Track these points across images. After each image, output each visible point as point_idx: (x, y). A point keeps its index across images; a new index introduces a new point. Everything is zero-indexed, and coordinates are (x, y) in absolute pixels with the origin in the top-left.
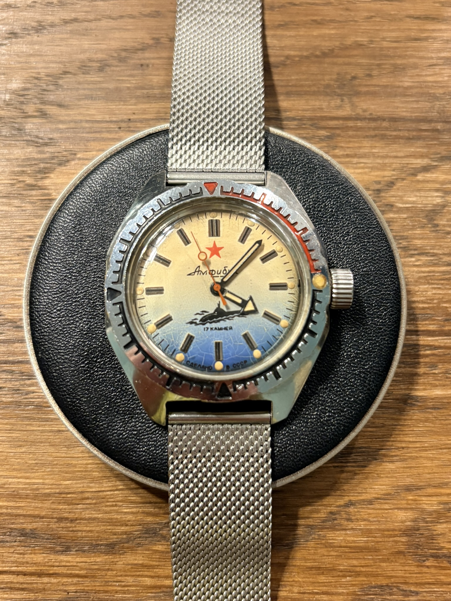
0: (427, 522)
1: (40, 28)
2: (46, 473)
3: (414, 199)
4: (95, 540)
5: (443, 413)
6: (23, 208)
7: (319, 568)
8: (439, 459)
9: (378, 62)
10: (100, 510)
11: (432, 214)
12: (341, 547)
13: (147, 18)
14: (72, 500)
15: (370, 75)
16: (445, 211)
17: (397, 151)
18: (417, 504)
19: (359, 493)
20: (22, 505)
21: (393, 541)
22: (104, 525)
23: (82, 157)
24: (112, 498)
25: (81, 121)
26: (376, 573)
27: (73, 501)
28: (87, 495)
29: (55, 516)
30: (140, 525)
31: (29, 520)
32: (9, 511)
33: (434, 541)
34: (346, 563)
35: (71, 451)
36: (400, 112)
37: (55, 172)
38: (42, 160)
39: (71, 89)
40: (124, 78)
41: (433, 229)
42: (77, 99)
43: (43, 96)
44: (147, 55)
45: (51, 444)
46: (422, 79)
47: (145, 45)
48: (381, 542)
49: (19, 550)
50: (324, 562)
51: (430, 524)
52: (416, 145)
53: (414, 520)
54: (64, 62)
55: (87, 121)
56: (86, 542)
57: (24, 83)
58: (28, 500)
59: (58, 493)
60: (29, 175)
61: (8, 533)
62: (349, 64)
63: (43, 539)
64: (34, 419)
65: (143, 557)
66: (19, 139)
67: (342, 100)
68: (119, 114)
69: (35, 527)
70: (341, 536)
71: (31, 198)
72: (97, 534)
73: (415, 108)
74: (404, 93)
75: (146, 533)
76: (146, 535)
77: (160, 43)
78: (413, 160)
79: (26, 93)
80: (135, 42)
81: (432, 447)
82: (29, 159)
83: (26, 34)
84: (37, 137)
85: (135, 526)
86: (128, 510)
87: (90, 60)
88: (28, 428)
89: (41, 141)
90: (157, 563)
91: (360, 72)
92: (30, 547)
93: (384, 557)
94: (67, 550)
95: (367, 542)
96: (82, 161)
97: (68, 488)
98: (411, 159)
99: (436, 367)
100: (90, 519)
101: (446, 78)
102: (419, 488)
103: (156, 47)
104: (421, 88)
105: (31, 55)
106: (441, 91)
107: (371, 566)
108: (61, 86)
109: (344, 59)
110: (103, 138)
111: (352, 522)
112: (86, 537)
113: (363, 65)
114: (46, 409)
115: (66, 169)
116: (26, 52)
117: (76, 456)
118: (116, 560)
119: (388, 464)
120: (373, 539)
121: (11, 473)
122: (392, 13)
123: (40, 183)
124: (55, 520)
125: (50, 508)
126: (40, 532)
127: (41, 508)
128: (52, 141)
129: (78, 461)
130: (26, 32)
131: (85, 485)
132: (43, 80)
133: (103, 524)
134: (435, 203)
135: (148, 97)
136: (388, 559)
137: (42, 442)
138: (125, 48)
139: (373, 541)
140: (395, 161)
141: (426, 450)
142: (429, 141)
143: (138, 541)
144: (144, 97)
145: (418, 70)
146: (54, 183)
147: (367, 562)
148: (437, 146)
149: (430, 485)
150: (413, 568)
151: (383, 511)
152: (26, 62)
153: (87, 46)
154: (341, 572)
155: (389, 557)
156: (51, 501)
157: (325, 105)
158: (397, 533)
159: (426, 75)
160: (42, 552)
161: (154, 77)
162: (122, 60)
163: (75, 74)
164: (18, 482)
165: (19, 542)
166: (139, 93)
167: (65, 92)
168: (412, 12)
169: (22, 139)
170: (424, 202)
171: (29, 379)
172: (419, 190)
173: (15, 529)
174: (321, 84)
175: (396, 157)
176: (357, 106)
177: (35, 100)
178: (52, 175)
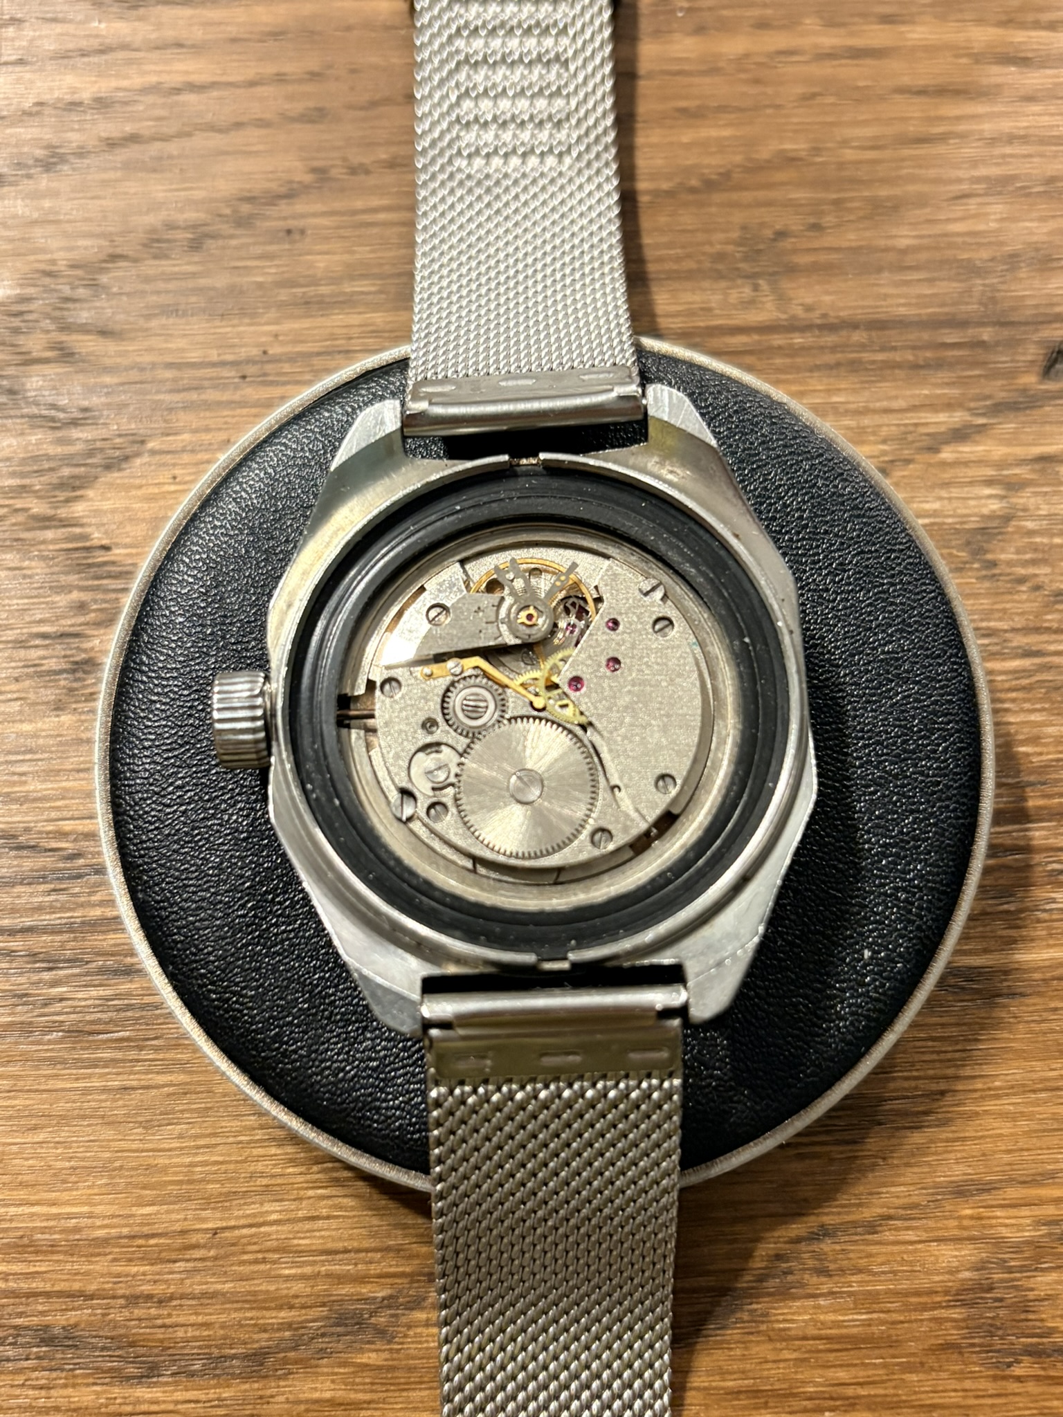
0: (1010, 1270)
1: (52, 160)
2: (96, 1191)
3: (936, 505)
4: (216, 1346)
5: (1034, 1005)
6: (25, 572)
7: (754, 1393)
8: (1030, 1117)
9: (834, 196)
10: (226, 1272)
11: (979, 537)
12: (805, 1338)
13: (298, 126)
14: (160, 1252)
15: (816, 227)
16: (1010, 529)
17: (889, 398)
18: (984, 1227)
19: (843, 1206)
20: (43, 1269)
21: (930, 1320)
22: (236, 1310)
23: (157, 447)
24: (255, 1244)
25: (154, 366)
26: (895, 1399)
27: (163, 1255)
28: (195, 1238)
29: (120, 1292)
30: (323, 1305)
31: (58, 1303)
32: (12, 1285)
33: (1031, 1316)
34: (822, 1376)
35: (153, 1134)
36: (891, 306)
37: (97, 486)
38: (67, 460)
39: (128, 294)
40: (249, 263)
41: (984, 573)
42: (142, 316)
43: (66, 313)
44: (300, 207)
45: (106, 1120)
46: (937, 229)
47: (295, 186)
48: (902, 1322)
49: (37, 1379)
50: (768, 1378)
51: (1018, 1275)
52: (933, 380)
53: (980, 1267)
54: (111, 234)
55: (170, 366)
56: (195, 1351)
57: (21, 285)
58: (55, 1257)
59: (125, 1237)
60: (37, 495)
61: (11, 1340)
62: (769, 204)
63: (95, 1348)
64: (64, 1062)
65: (333, 1381)
66: (12, 413)
67: (756, 288)
68: (241, 346)
69: (72, 1321)
70: (805, 1313)
71: (42, 547)
72: (222, 1332)
73: (926, 296)
74: (901, 262)
75: (338, 1325)
76: (339, 1329)
77: (330, 179)
78: (928, 415)
79: (23, 307)
80: (271, 180)
81: (1012, 1087)
82: (36, 459)
83: (22, 176)
84: (53, 406)
85: (310, 1307)
86: (293, 1271)
87: (171, 226)
88: (52, 1084)
89: (61, 415)
90: (367, 1397)
91: (794, 222)
92: (62, 1370)
93: (912, 1360)
94: (150, 1373)
95: (869, 1323)
96: (157, 458)
97: (148, 1224)
98: (923, 415)
99: (1011, 896)
100: (204, 1295)
101: (993, 225)
102: (987, 1188)
103: (319, 188)
104: (937, 248)
105: (34, 223)
106: (985, 254)
107: (883, 1382)
108: (105, 288)
109: (756, 193)
110: (205, 402)
111: (831, 1276)
112: (195, 1339)
113: (801, 205)
114: (91, 1038)
115: (121, 478)
116: (23, 217)
117: (166, 1146)
118: (268, 1392)
119: (908, 1133)
120: (882, 1315)
121: (15, 1193)
122: (861, 84)
123: (63, 512)
124: (122, 1301)
125: (110, 1274)
126: (87, 1334)
127: (87, 1273)
128: (87, 415)
129: (170, 1157)
130: (23, 172)
131: (190, 1214)
132: (63, 276)
133: (235, 1305)
134: (985, 511)
135: (307, 303)
136: (922, 1364)
137: (84, 1117)
138: (248, 195)
139: (883, 1322)
140: (886, 419)
141: (998, 1097)
142: (963, 370)
143: (320, 1343)
144: (295, 304)
145: (928, 210)
146: (95, 511)
147: (871, 1372)
148: (982, 380)
149: (1013, 1180)
150: (983, 1384)
151: (903, 1248)
152: (23, 239)
153: (161, 194)
154: (810, 1399)
155: (924, 1360)
156: (110, 1257)
157: (715, 299)
158: (938, 1299)
159: (948, 220)
160: (91, 1380)
161: (319, 257)
162: (243, 222)
163: (136, 260)
164: (33, 1215)
165: (38, 1358)
166: (284, 295)
167: (114, 302)
168: (906, 80)
169: (18, 413)
170: (959, 511)
171: (50, 969)
172: (946, 485)
173: (27, 1328)
174: (704, 254)
175: (887, 411)
176: (791, 299)
177: (47, 324)
178: (90, 493)
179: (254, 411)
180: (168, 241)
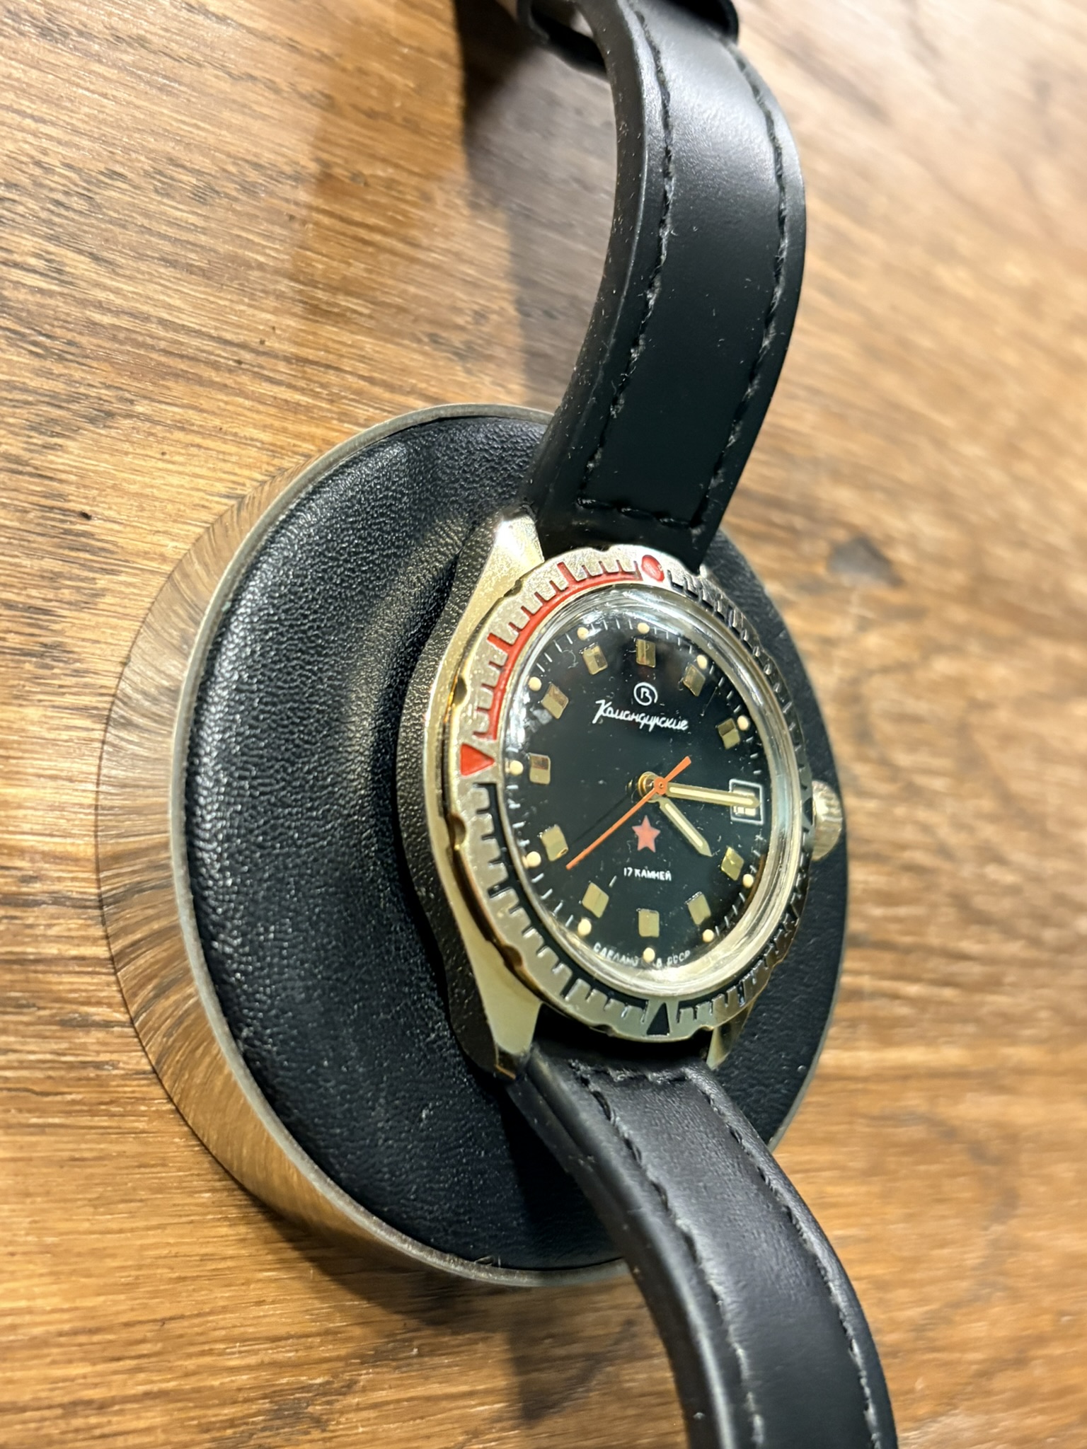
24: (202, 1334)
25: (148, 317)
27: (107, 1352)
28: (140, 1331)
30: (265, 1396)
35: (104, 1214)
37: (80, 438)
38: (46, 397)
40: (251, 237)
47: (300, 169)
68: (240, 327)
75: (278, 1417)
76: (278, 1422)
80: (278, 154)
85: (253, 1400)
86: (240, 1362)
87: (172, 162)
108: (101, 205)
110: (199, 376)
128: (75, 350)
132: (56, 174)
143: (259, 1439)
144: (294, 300)
162: (247, 188)
163: (135, 186)
166: (284, 285)
177: (35, 224)
179: (248, 403)
180: (172, 178)
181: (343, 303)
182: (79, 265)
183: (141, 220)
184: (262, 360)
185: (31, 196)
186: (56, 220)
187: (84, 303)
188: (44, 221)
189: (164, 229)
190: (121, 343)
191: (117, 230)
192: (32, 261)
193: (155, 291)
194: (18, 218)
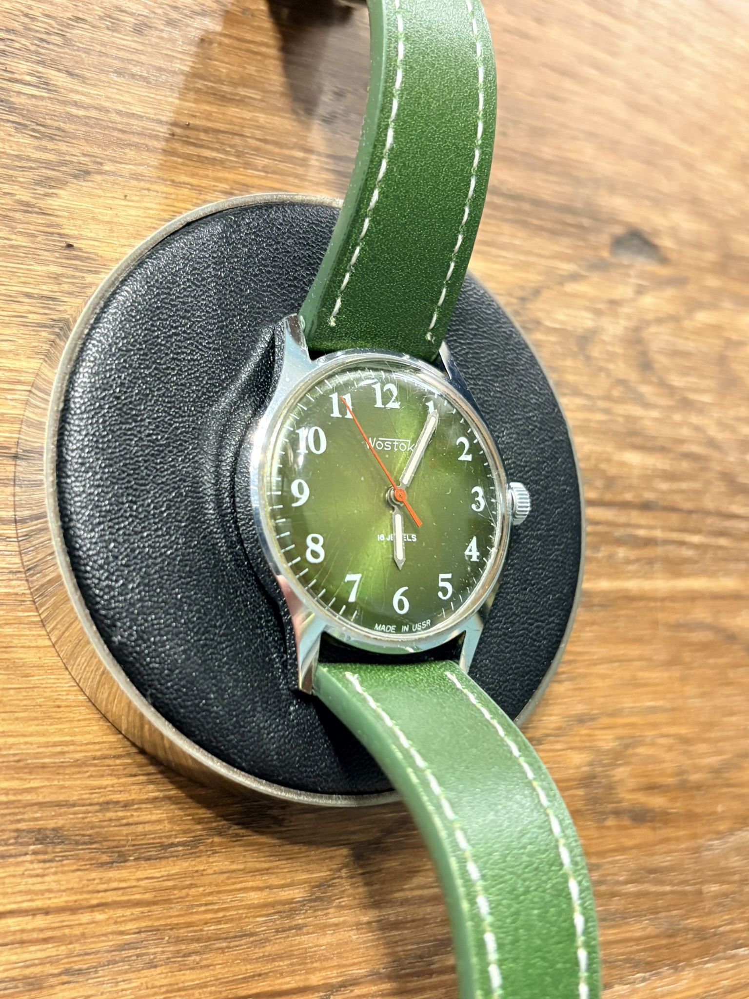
179: (180, 160)
180: (118, 20)
181: (242, 93)
182: (59, 79)
183: (98, 48)
184: (188, 132)
185: (22, 36)
186: (42, 51)
187: (65, 103)
188: (33, 52)
189: (114, 52)
190: (92, 127)
191: (84, 55)
192: (28, 78)
193: (112, 93)
194: (16, 51)
